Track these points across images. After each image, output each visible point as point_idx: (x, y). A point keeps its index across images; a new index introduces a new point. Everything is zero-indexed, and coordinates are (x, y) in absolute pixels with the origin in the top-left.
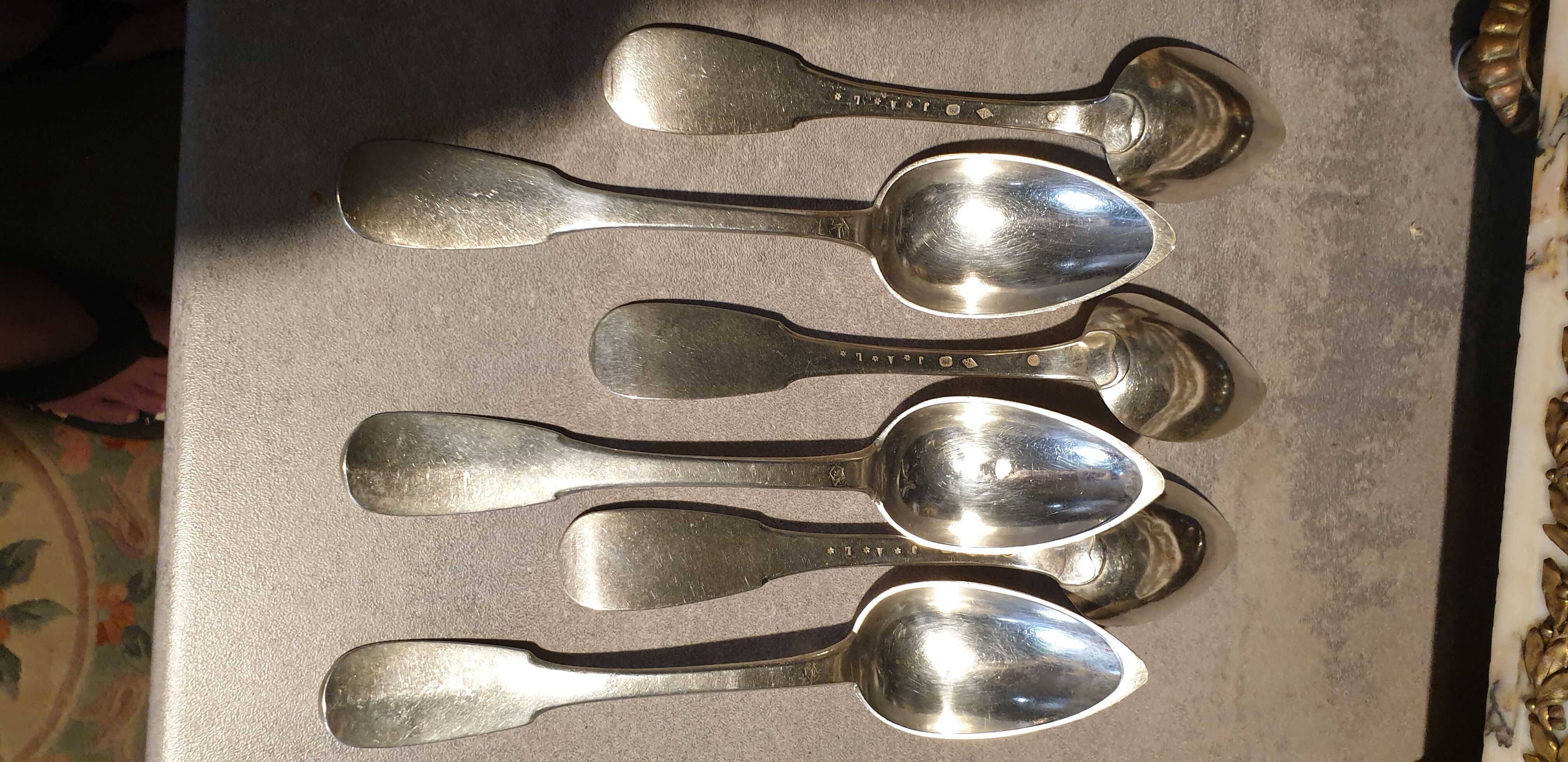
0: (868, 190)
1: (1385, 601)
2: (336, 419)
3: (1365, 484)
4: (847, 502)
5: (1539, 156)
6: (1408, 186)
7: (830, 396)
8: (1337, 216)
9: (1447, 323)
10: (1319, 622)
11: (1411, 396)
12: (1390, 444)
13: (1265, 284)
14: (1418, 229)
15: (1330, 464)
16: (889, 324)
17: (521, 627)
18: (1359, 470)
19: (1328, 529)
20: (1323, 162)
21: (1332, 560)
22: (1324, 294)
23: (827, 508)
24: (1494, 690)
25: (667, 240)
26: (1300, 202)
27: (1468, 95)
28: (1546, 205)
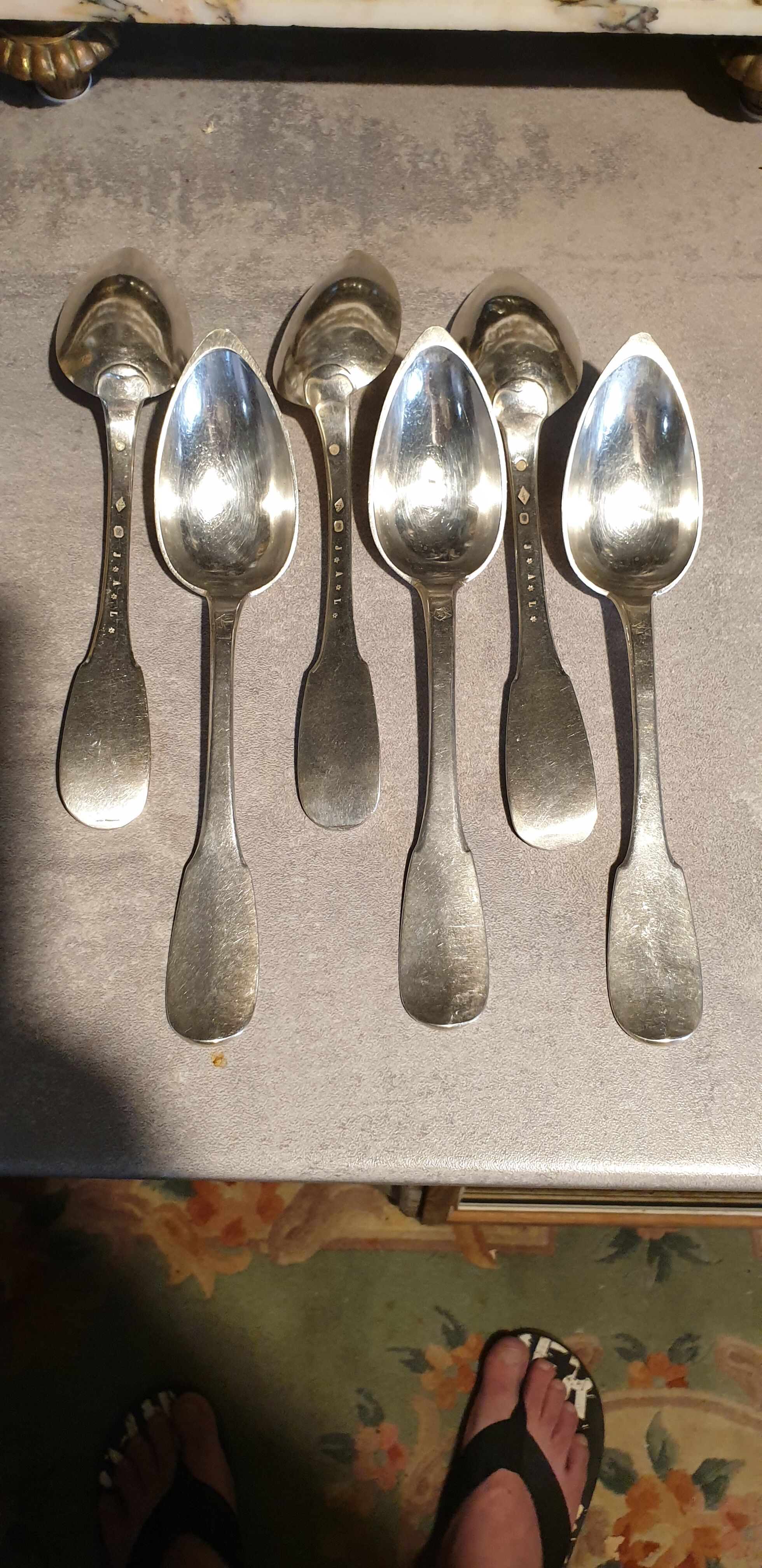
0: (192, 603)
1: (543, 135)
2: (408, 1037)
3: (438, 158)
4: (468, 609)
5: (134, 20)
6: (170, 137)
7: (374, 628)
8: (199, 198)
9: (291, 95)
10: (564, 191)
11: (358, 122)
12: (401, 138)
13: (262, 257)
14: (208, 126)
15: (421, 191)
16: (309, 580)
17: (583, 877)
18: (426, 165)
19: (479, 189)
20: (152, 213)
21: (507, 184)
22: (269, 206)
23: (473, 625)
24: (608, 27)
25: (244, 771)
26: (188, 231)
27: (87, 90)
28: (177, 10)
